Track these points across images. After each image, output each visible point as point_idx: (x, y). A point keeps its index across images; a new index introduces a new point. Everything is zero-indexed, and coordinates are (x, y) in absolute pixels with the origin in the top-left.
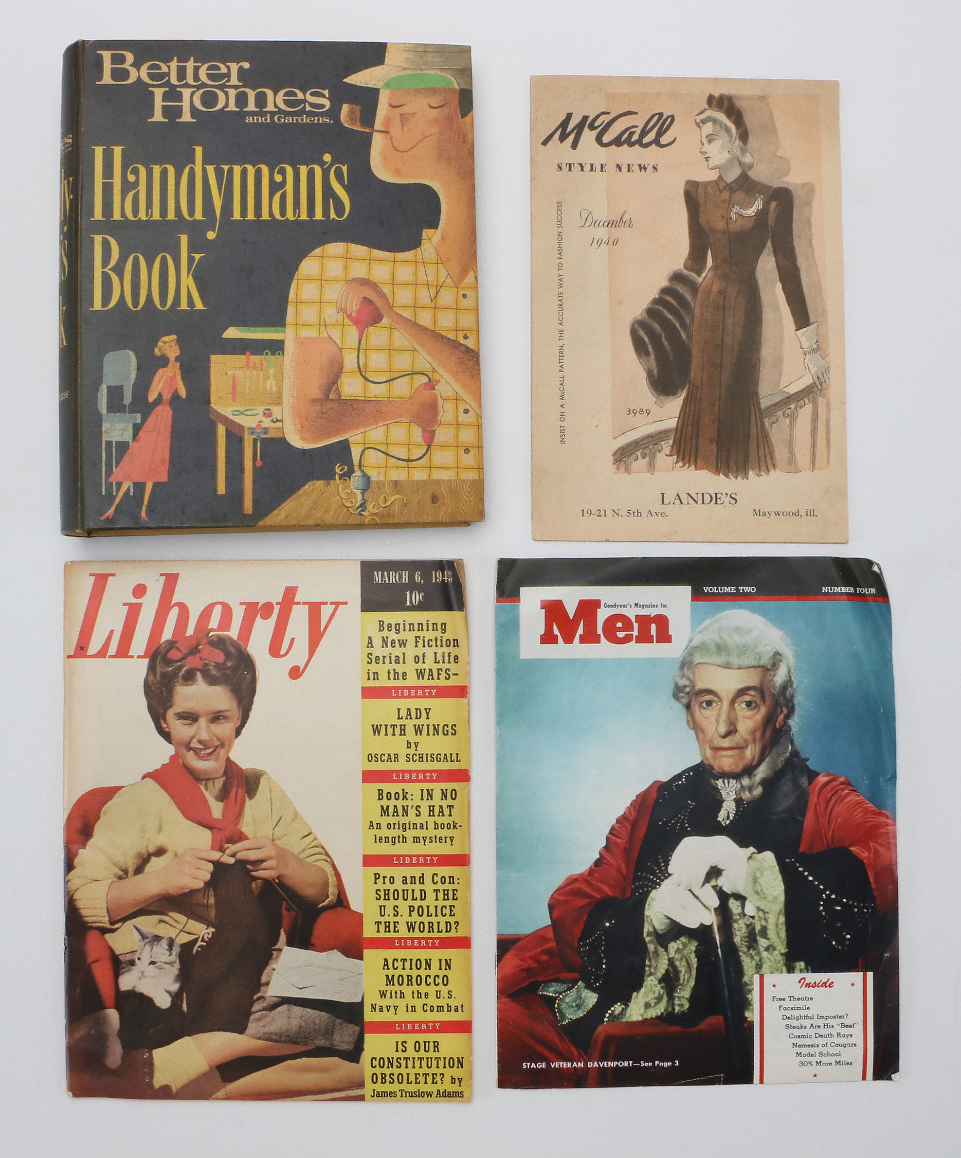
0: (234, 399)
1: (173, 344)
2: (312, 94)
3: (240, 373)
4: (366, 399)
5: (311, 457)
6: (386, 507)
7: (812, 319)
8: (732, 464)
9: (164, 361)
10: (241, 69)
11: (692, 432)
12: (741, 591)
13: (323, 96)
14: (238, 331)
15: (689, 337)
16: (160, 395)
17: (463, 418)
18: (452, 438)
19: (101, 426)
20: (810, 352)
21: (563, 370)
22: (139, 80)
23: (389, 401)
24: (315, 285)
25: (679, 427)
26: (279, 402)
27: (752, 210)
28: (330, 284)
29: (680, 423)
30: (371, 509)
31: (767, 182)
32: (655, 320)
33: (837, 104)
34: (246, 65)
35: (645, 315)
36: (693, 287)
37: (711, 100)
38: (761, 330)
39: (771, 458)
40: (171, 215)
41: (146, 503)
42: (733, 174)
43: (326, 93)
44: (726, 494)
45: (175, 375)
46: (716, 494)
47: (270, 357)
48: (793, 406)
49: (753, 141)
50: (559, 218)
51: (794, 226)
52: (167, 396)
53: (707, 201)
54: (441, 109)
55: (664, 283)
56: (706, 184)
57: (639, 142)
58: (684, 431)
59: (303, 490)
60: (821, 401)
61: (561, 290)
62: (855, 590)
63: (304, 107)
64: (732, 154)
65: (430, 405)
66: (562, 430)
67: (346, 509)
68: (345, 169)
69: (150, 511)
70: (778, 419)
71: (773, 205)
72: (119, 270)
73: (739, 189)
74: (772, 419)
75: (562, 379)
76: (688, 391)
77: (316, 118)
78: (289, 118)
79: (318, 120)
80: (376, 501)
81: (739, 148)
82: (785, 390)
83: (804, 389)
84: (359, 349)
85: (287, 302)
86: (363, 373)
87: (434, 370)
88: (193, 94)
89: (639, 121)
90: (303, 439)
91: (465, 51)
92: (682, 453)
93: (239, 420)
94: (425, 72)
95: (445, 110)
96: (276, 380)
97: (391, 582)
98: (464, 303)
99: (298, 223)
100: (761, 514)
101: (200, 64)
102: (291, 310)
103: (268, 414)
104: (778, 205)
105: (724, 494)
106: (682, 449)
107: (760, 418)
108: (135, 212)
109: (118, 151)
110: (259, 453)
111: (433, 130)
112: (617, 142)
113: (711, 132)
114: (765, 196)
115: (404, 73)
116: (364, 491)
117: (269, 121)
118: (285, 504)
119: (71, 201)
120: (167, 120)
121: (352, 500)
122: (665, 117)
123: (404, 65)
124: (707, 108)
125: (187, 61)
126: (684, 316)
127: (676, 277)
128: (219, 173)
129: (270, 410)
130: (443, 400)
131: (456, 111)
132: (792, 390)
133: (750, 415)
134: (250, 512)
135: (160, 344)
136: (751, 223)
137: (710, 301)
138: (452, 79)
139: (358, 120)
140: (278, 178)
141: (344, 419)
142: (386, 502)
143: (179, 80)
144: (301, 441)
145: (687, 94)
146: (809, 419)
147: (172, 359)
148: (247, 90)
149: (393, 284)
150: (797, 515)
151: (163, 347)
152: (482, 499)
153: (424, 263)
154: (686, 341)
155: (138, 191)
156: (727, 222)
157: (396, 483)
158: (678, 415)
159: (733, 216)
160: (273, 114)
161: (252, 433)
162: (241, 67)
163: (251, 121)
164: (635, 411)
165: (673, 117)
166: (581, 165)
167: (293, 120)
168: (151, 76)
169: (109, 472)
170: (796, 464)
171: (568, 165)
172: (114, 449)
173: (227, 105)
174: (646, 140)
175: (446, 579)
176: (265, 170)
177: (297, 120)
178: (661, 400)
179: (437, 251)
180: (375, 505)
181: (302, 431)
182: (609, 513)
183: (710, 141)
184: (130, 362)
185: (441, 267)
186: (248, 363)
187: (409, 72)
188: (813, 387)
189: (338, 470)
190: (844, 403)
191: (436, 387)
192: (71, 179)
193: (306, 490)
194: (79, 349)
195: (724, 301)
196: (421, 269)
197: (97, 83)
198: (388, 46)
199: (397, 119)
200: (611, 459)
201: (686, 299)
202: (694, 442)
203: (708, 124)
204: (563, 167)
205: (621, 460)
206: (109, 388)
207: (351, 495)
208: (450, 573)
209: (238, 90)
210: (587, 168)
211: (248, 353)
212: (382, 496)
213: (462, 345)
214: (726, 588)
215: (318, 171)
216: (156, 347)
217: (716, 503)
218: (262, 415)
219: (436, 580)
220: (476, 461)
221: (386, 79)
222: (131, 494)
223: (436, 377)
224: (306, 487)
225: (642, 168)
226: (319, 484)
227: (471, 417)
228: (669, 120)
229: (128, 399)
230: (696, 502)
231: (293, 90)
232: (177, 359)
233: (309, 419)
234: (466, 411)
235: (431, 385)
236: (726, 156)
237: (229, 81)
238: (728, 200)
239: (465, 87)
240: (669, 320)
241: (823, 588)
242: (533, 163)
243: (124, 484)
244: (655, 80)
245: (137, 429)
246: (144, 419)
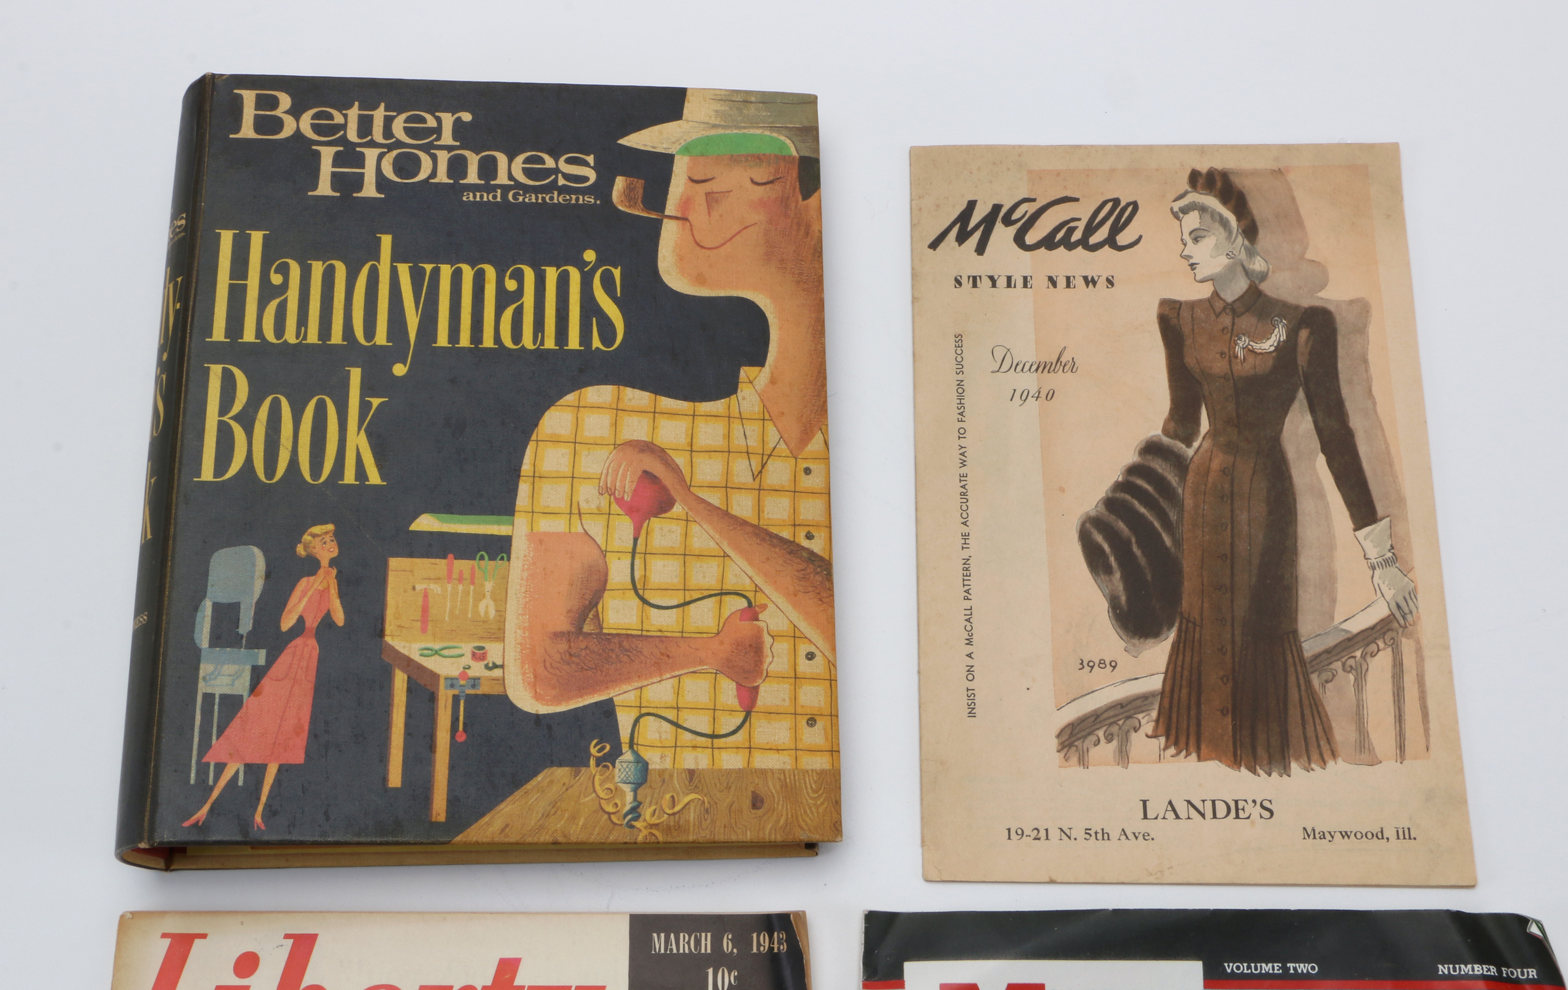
0: (424, 630)
1: (328, 538)
2: (569, 161)
3: (435, 588)
4: (644, 633)
5: (549, 728)
6: (674, 814)
7: (1380, 511)
8: (1261, 752)
9: (311, 566)
10: (458, 123)
11: (1189, 699)
12: (1292, 971)
13: (586, 164)
14: (436, 520)
15: (1177, 543)
16: (301, 620)
17: (804, 666)
18: (787, 700)
19: (197, 669)
20: (1381, 565)
21: (970, 597)
22: (298, 134)
23: (682, 637)
24: (566, 450)
25: (1168, 689)
26: (498, 635)
27: (1270, 342)
28: (589, 449)
29: (1169, 683)
30: (648, 817)
31: (1291, 300)
32: (1119, 516)
33: (1399, 178)
34: (467, 117)
35: (1102, 509)
36: (1180, 464)
37: (1194, 178)
38: (1295, 532)
39: (1328, 739)
40: (337, 337)
41: (264, 798)
42: (1237, 288)
43: (590, 159)
44: (1254, 801)
45: (328, 589)
46: (1236, 802)
47: (487, 564)
48: (1358, 654)
49: (1265, 238)
50: (959, 359)
51: (1340, 365)
52: (312, 622)
53: (1196, 331)
54: (768, 186)
55: (1131, 457)
56: (1192, 305)
57: (1083, 242)
58: (1176, 696)
59: (533, 782)
60: (1407, 646)
61: (964, 470)
62: (1500, 972)
63: (556, 180)
64: (1232, 258)
65: (751, 646)
66: (971, 694)
67: (606, 816)
68: (617, 273)
69: (271, 812)
70: (1334, 676)
71: (1304, 334)
72: (247, 420)
73: (1248, 310)
74: (1325, 676)
75: (968, 612)
76: (1180, 630)
77: (574, 197)
78: (531, 196)
79: (577, 199)
80: (657, 803)
81: (1243, 248)
82: (1344, 626)
83: (1377, 624)
84: (634, 553)
85: (519, 476)
86: (641, 592)
87: (757, 589)
88: (380, 157)
89: (1083, 212)
90: (537, 697)
91: (809, 102)
92: (1173, 732)
93: (430, 663)
94: (746, 131)
95: (777, 187)
96: (495, 600)
97: (681, 951)
98: (806, 482)
99: (541, 355)
100: (1317, 836)
101: (395, 114)
102: (524, 488)
103: (479, 654)
104: (1312, 333)
105: (1250, 802)
106: (1174, 725)
107: (1303, 673)
108: (280, 329)
109: (257, 238)
110: (461, 718)
111: (759, 217)
112: (1048, 242)
113: (1197, 226)
114: (1289, 321)
115: (713, 132)
116: (637, 786)
117: (499, 199)
118: (502, 806)
119: (177, 312)
120: (338, 194)
121: (617, 801)
122: (1123, 204)
123: (713, 121)
124: (1190, 189)
125: (375, 107)
126: (1168, 510)
127: (1151, 448)
128: (417, 276)
129: (482, 648)
130: (772, 637)
131: (794, 189)
132: (1355, 626)
133: (1286, 668)
134: (442, 818)
135: (306, 537)
136: (1270, 363)
137: (1209, 485)
138: (788, 141)
139: (639, 201)
140: (511, 285)
141: (607, 666)
142: (674, 806)
143: (360, 136)
144: (533, 701)
145: (1157, 170)
146: (1388, 675)
147: (325, 563)
148: (467, 153)
149: (691, 451)
150: (1380, 835)
151: (310, 542)
152: (837, 804)
153: (742, 419)
154: (1173, 550)
155: (286, 300)
156: (1230, 362)
157: (691, 773)
158: (1163, 669)
159: (1240, 352)
160: (505, 189)
161: (452, 686)
162: (459, 119)
163: (471, 199)
164: (1091, 664)
165: (1135, 205)
166: (991, 278)
167: (537, 198)
168: (316, 128)
169: (205, 745)
170: (1371, 750)
171: (971, 279)
172: (216, 707)
173: (434, 174)
174: (1093, 240)
175: (776, 946)
176: (490, 272)
177: (544, 199)
178: (1134, 645)
179: (762, 400)
180: (655, 811)
181: (535, 685)
182: (1054, 834)
183: (1196, 240)
184: (254, 565)
185: (770, 427)
186: (450, 572)
187: (721, 131)
188: (1391, 621)
189: (593, 751)
190: (1447, 647)
191: (761, 616)
192: (179, 279)
193: (539, 783)
194: (171, 542)
195: (1232, 485)
196: (736, 426)
197: (231, 136)
198: (689, 93)
199: (701, 200)
200: (1054, 743)
201: (1169, 484)
202: (1193, 713)
203: (1192, 213)
204: (964, 281)
205: (1071, 745)
206: (216, 606)
207: (615, 792)
208: (783, 935)
209: (453, 153)
210: (1002, 282)
211: (451, 556)
212: (668, 796)
213: (803, 548)
214: (1264, 965)
215: (575, 276)
216: (300, 542)
217: (1237, 817)
218: (470, 656)
219: (758, 949)
220: (827, 739)
221: (685, 141)
222: (241, 783)
223: (760, 599)
224: (539, 778)
225: (1089, 281)
226: (561, 773)
227: (818, 666)
228: (1130, 209)
229: (246, 625)
230: (1203, 815)
231: (540, 154)
232: (333, 562)
233: (548, 665)
234: (810, 656)
235: (752, 612)
236: (1223, 261)
237: (439, 138)
238: (1230, 328)
239: (807, 154)
240: (1142, 516)
241: (1440, 967)
242: (915, 276)
243: (229, 766)
244: (1105, 149)
245: (258, 675)
246: (271, 660)
